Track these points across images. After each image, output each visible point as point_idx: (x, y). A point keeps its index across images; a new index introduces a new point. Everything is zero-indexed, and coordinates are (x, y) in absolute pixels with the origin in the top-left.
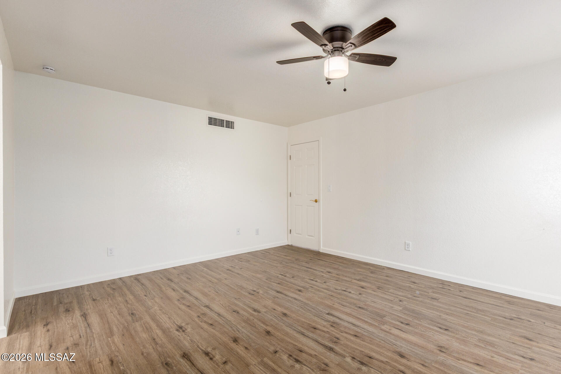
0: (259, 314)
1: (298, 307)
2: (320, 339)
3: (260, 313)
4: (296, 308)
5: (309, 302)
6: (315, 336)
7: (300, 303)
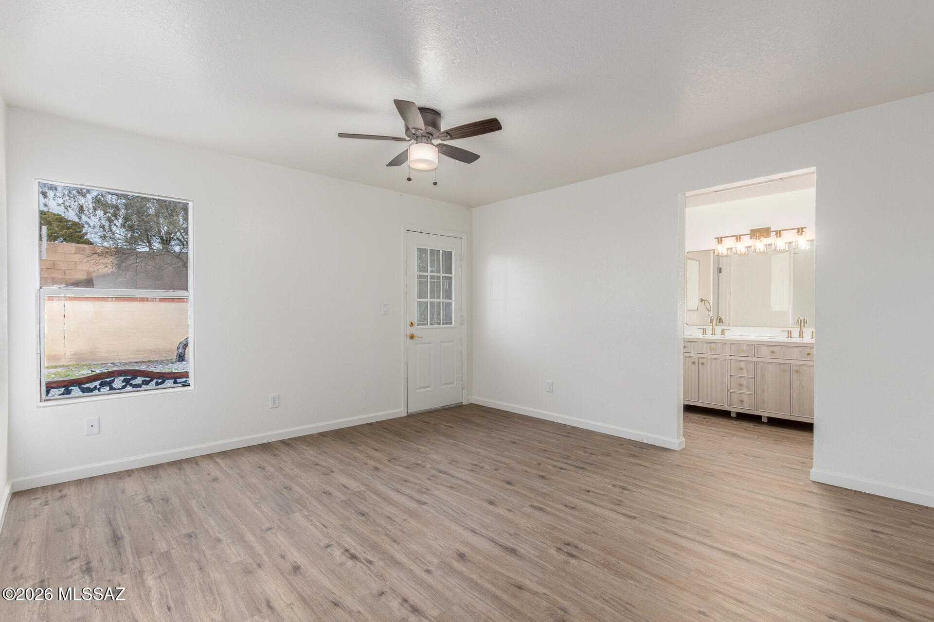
0: (532, 504)
1: (471, 515)
2: (449, 478)
3: (531, 506)
4: (473, 514)
5: (448, 525)
6: (454, 480)
7: (466, 522)
